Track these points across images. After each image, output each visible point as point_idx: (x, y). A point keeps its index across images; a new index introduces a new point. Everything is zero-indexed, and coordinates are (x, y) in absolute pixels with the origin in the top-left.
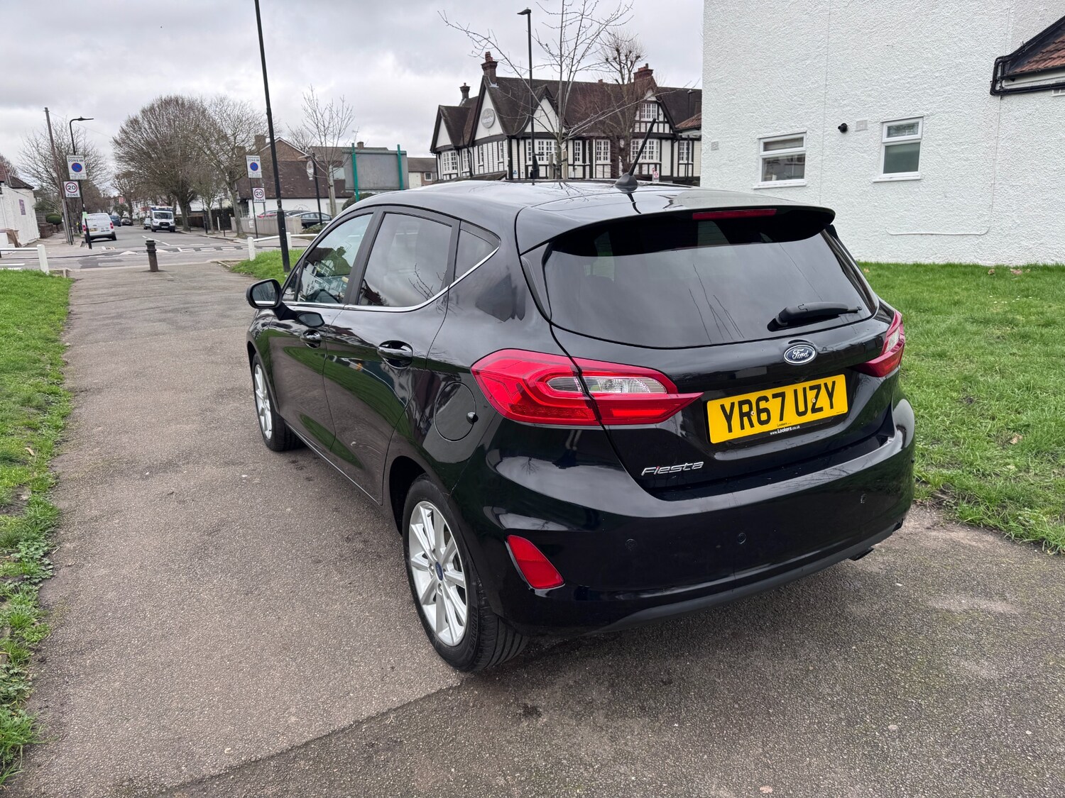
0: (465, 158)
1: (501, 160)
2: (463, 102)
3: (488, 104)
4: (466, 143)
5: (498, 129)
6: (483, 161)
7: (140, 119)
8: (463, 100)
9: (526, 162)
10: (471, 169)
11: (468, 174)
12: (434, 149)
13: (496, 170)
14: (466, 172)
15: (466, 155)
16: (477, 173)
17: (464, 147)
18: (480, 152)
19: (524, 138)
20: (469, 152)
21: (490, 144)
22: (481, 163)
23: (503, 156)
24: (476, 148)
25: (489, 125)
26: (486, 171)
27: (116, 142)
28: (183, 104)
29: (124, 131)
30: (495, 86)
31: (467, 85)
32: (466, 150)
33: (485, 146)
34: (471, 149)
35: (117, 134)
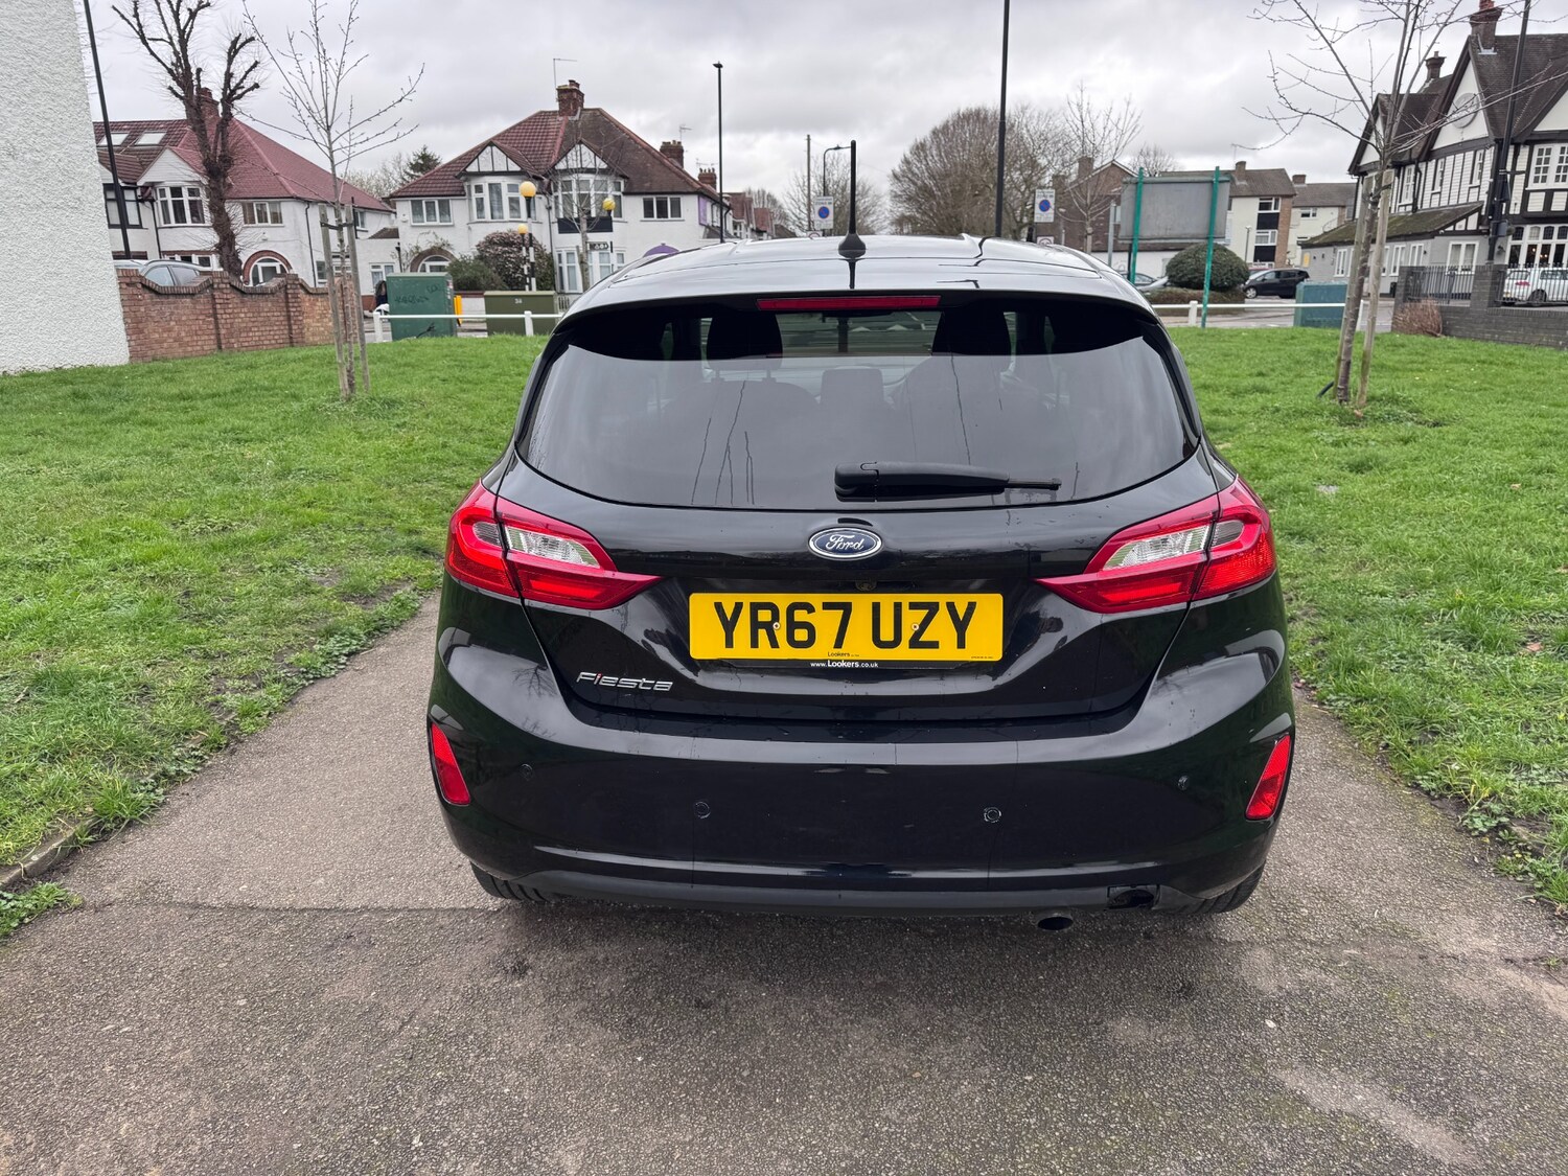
0: (1408, 181)
1: (1476, 182)
2: (1427, 85)
3: (1470, 85)
4: (1414, 156)
5: (1480, 129)
6: (1441, 185)
7: (928, 144)
8: (1427, 81)
9: (1526, 184)
10: (1415, 200)
11: (1410, 208)
12: (1356, 168)
13: (1463, 200)
14: (1406, 205)
15: (1413, 175)
16: (1426, 206)
17: (1411, 162)
18: (1439, 169)
19: (1531, 143)
20: (1417, 170)
21: (1460, 156)
22: (1437, 189)
23: (1480, 177)
24: (1432, 164)
25: (1466, 123)
26: (1444, 203)
27: (895, 176)
28: (986, 118)
29: (907, 162)
30: (1490, 52)
31: (1440, 55)
32: (1413, 167)
33: (1450, 159)
34: (1422, 166)
35: (896, 165)
